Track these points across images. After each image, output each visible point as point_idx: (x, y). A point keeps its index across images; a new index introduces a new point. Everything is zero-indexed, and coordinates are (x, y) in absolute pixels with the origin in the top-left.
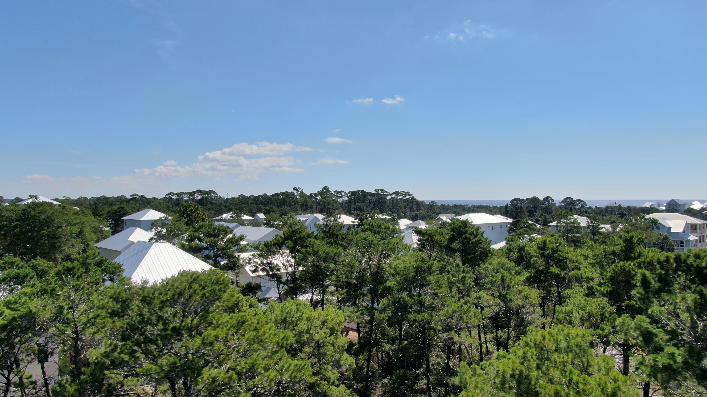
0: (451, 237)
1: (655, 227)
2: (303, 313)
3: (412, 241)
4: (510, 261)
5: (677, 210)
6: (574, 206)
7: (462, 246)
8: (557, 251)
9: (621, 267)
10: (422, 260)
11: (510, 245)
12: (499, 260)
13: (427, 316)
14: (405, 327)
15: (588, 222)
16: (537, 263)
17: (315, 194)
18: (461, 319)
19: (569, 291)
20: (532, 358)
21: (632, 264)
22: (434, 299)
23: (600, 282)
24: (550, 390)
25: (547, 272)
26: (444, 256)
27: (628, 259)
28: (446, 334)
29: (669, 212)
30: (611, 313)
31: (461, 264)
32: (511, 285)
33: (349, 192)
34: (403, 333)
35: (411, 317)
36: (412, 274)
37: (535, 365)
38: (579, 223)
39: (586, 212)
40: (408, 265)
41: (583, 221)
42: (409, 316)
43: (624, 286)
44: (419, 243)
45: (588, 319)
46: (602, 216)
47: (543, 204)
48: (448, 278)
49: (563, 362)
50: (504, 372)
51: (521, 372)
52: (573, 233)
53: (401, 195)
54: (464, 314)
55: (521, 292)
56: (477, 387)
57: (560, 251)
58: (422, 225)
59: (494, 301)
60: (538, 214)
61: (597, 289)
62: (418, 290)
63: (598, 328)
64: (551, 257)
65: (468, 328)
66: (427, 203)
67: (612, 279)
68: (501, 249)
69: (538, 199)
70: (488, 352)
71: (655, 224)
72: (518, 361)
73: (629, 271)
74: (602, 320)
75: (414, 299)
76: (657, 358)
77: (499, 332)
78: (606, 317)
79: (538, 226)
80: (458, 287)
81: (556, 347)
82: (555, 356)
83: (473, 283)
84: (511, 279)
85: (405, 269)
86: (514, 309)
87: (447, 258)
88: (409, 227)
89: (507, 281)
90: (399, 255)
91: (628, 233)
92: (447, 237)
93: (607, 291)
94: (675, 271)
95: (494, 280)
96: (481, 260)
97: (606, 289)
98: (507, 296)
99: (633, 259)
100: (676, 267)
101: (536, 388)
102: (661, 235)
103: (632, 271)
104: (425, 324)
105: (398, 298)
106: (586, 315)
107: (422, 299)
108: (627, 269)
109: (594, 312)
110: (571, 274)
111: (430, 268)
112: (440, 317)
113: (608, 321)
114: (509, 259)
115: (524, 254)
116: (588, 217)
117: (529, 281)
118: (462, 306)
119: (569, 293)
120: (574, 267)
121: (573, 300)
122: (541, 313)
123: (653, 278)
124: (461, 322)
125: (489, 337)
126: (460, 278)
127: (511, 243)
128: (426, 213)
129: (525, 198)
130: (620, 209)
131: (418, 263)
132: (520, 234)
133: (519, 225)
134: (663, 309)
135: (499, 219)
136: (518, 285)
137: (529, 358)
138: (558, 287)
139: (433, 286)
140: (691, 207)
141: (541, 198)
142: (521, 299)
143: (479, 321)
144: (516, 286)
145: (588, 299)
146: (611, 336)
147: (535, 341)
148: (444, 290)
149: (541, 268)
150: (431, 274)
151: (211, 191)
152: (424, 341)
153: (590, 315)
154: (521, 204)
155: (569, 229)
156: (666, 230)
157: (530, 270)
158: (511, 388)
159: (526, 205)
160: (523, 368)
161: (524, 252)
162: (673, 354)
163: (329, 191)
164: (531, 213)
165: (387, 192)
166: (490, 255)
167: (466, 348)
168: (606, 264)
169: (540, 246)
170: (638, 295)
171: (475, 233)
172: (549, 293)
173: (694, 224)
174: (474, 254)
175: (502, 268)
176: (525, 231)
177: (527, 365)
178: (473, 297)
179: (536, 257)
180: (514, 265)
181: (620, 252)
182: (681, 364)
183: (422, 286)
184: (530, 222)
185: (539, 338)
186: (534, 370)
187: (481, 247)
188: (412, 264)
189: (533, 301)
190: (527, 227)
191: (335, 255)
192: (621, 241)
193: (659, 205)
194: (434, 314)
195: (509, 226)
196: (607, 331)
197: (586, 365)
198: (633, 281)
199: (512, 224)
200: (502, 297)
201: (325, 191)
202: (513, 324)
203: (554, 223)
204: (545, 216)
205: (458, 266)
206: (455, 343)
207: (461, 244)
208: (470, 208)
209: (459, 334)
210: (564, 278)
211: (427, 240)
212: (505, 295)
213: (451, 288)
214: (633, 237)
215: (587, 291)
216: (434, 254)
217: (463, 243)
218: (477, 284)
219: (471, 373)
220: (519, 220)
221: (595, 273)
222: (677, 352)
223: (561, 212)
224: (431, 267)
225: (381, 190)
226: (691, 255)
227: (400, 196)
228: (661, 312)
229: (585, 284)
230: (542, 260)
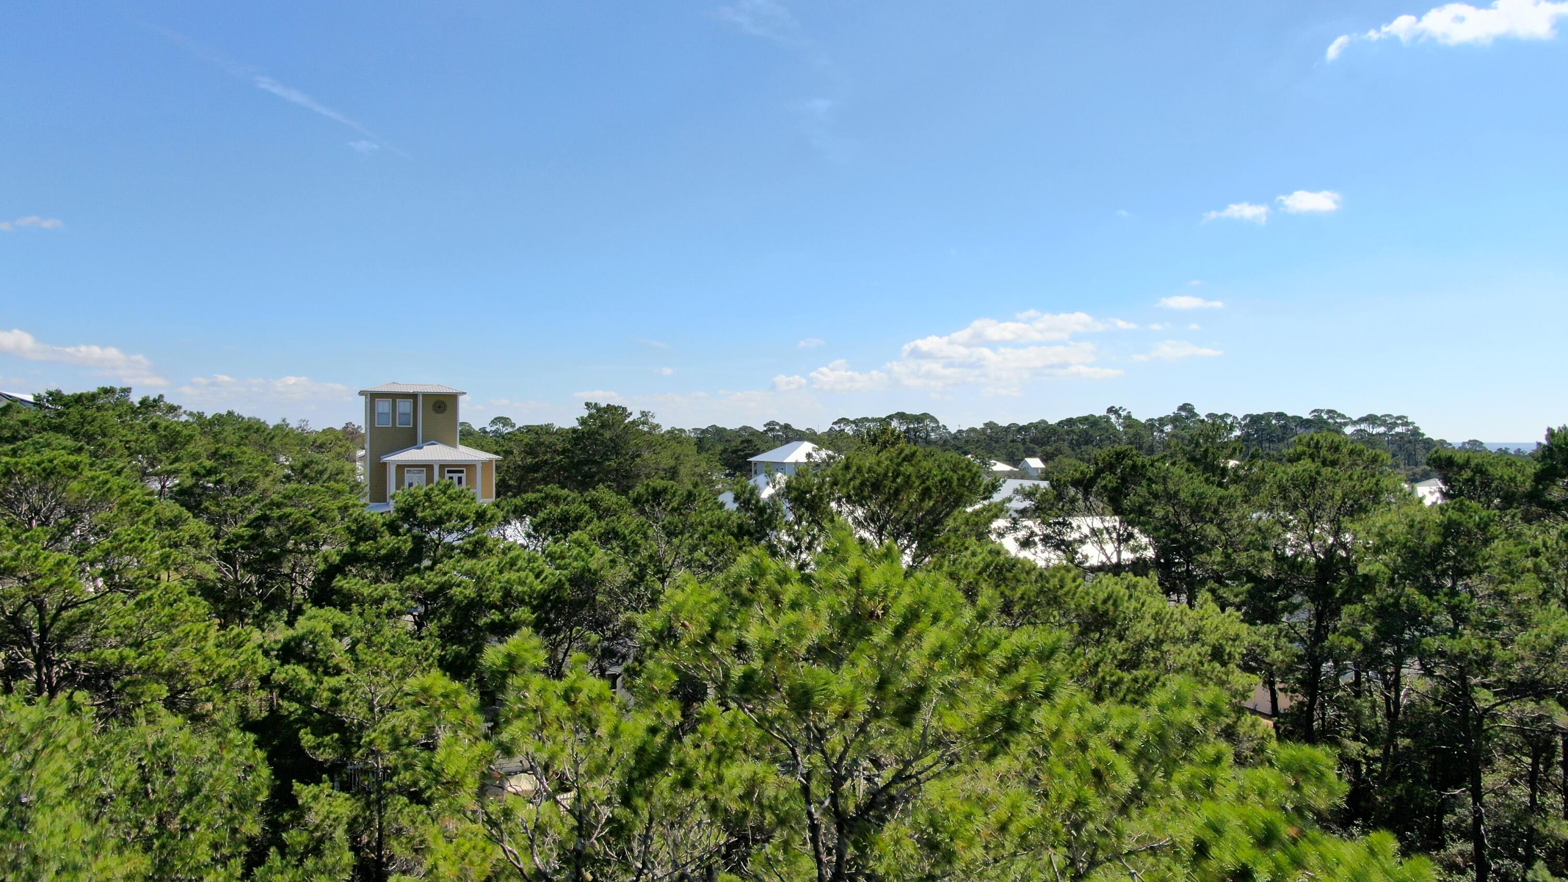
0: (1540, 473)
2: (1143, 604)
17: (1161, 419)
33: (1245, 417)
53: (1384, 423)
85: (1411, 530)
92: (1530, 471)
107: (1461, 603)
139: (1494, 572)
150: (1486, 542)
151: (926, 416)
163: (1195, 415)
165: (1343, 417)
191: (1219, 503)
201: (1183, 414)
225: (1329, 412)
227: (1380, 426)
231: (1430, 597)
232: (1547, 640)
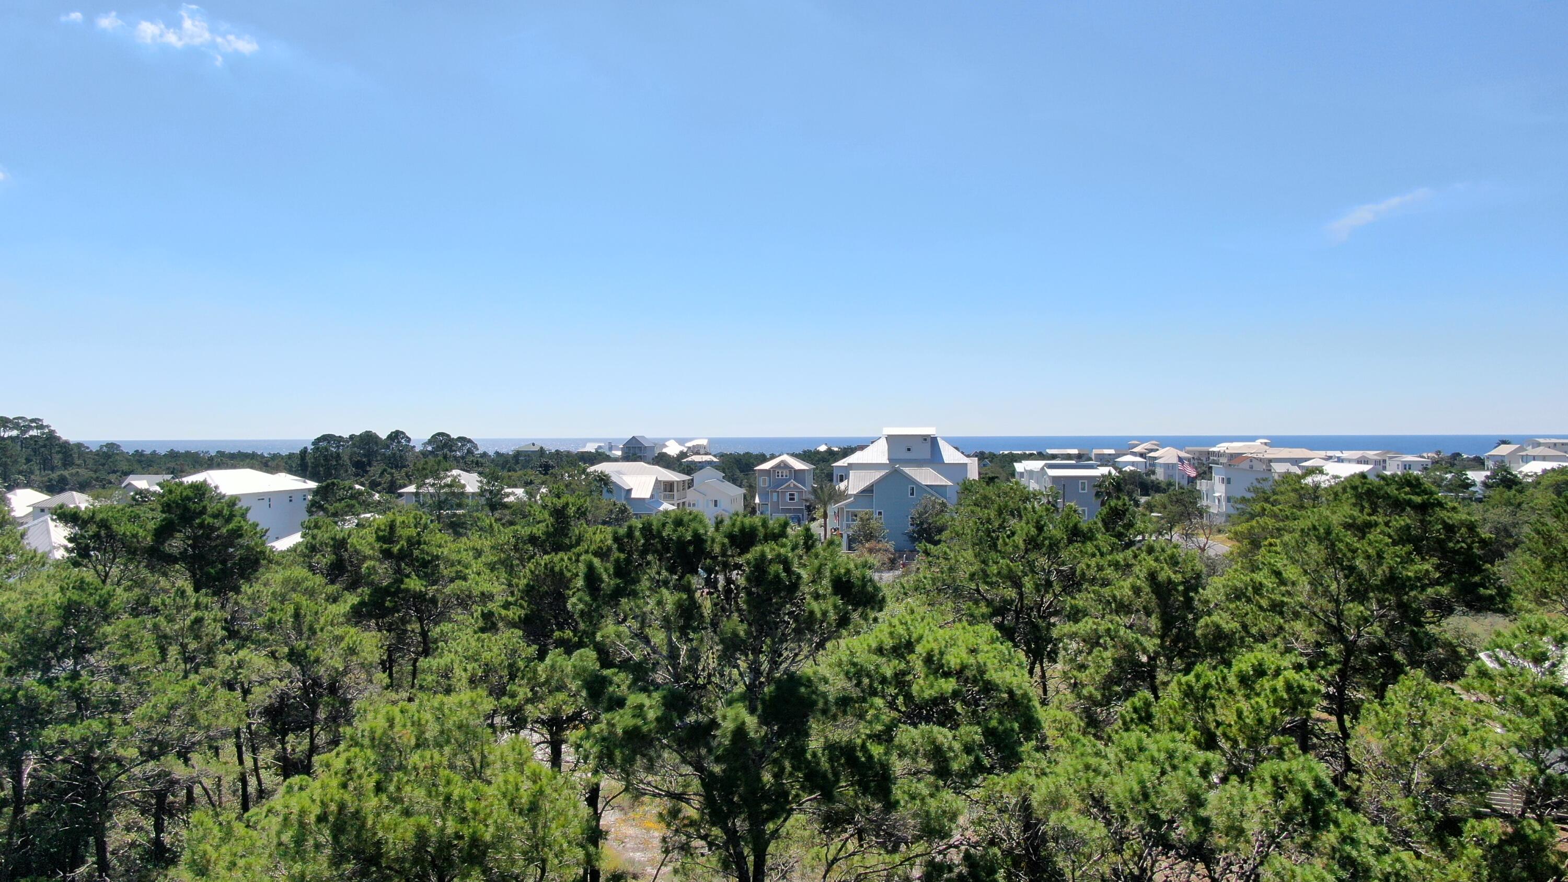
0: (161, 526)
1: (604, 491)
3: (51, 542)
4: (314, 574)
5: (640, 457)
6: (451, 451)
7: (193, 547)
8: (419, 543)
9: (546, 564)
10: (81, 586)
11: (314, 537)
12: (288, 573)
13: (97, 726)
14: (30, 765)
15: (481, 482)
16: (376, 572)
18: (193, 719)
19: (446, 627)
20: (366, 769)
21: (566, 558)
22: (115, 681)
23: (506, 601)
24: (406, 831)
25: (399, 590)
26: (145, 573)
27: (557, 548)
28: (151, 764)
29: (628, 461)
30: (529, 660)
31: (189, 590)
32: (317, 627)
34: (26, 782)
35: (51, 734)
36: (52, 623)
37: (371, 785)
38: (464, 486)
39: (477, 463)
40: (41, 601)
41: (471, 482)
42: (45, 733)
43: (551, 603)
44: (70, 545)
45: (485, 677)
46: (509, 471)
47: (388, 447)
48: (156, 627)
49: (432, 767)
50: (303, 813)
51: (342, 807)
52: (451, 508)
53: (16, 426)
54: (201, 708)
55: (339, 639)
56: (233, 864)
57: (425, 543)
58: (80, 501)
59: (277, 667)
60: (375, 470)
61: (500, 614)
62: (69, 663)
63: (504, 694)
64: (406, 556)
65: (210, 738)
66: (94, 449)
67: (529, 591)
68: (294, 550)
69: (377, 437)
70: (262, 793)
71: (606, 484)
72: (335, 783)
73: (561, 572)
74: (512, 677)
75: (58, 688)
76: (613, 719)
77: (290, 738)
78: (518, 669)
79: (377, 497)
80: (184, 646)
81: (418, 739)
82: (415, 758)
83: (221, 633)
84: (316, 613)
85: (30, 612)
86: (325, 682)
87: (151, 578)
88: (40, 510)
89: (308, 618)
90: (12, 580)
91: (559, 498)
92: (151, 525)
93: (520, 617)
94: (643, 553)
95: (277, 618)
96: (242, 576)
97: (518, 614)
98: (309, 652)
99: (567, 548)
100: (643, 545)
101: (375, 834)
102: (615, 505)
103: (565, 571)
104: (91, 749)
105: (9, 690)
106: (481, 670)
107: (82, 685)
108: (557, 569)
109: (496, 662)
110: (447, 590)
111: (104, 603)
112: (135, 724)
113: (522, 678)
114: (311, 568)
115: (346, 556)
116: (480, 474)
117: (358, 615)
118: (193, 689)
119: (445, 629)
120: (453, 575)
121: (452, 644)
122: (387, 681)
123: (606, 570)
124: (191, 729)
125: (267, 755)
126: (188, 622)
127: (316, 531)
128: (92, 474)
129: (346, 435)
130: (541, 456)
131: (68, 594)
132: (335, 514)
133: (334, 494)
134: (622, 628)
135: (287, 482)
136: (332, 625)
137: (360, 770)
138: (420, 620)
139: (115, 647)
140: (664, 450)
141: (383, 435)
142: (340, 656)
143: (240, 720)
144: (329, 628)
145: (485, 636)
146: (529, 707)
147: (372, 732)
148: (146, 655)
149: (385, 584)
150: (106, 618)
152: (89, 792)
153: (488, 669)
154: (338, 447)
155: (442, 498)
156: (623, 494)
157: (359, 590)
158: (318, 847)
159: (348, 451)
160: (347, 797)
161: (346, 550)
162: (641, 707)
164: (361, 468)
166: (264, 562)
167: (207, 793)
168: (518, 562)
169: (381, 534)
170: (581, 606)
171: (226, 512)
172: (401, 636)
173: (668, 482)
174: (224, 562)
175: (293, 589)
176: (348, 506)
177: (355, 789)
178: (222, 667)
179: (371, 558)
180: (324, 581)
181: (544, 537)
182: (655, 724)
183: (80, 652)
184: (357, 487)
185: (381, 723)
186: (372, 795)
187: (242, 546)
188: (50, 598)
189: (368, 656)
190: (352, 497)
192: (546, 515)
193: (611, 449)
194: (117, 718)
195: (310, 497)
196: (521, 697)
197: (478, 765)
198: (567, 592)
199: (316, 492)
200: (295, 657)
202: (322, 715)
203: (412, 489)
204: (392, 474)
205: (182, 593)
206: (177, 782)
207: (190, 542)
208: (211, 459)
209: (186, 761)
210: (434, 601)
211: (96, 536)
212: (303, 650)
213: (163, 651)
214: (567, 504)
215: (481, 623)
216: (115, 571)
217: (195, 538)
218: (232, 634)
219: (219, 835)
220: (333, 484)
221: (496, 584)
222: (647, 702)
223: (426, 463)
224: (106, 602)
226: (668, 520)
227: (12, 429)
228: (619, 635)
229: (478, 610)
230: (386, 564)
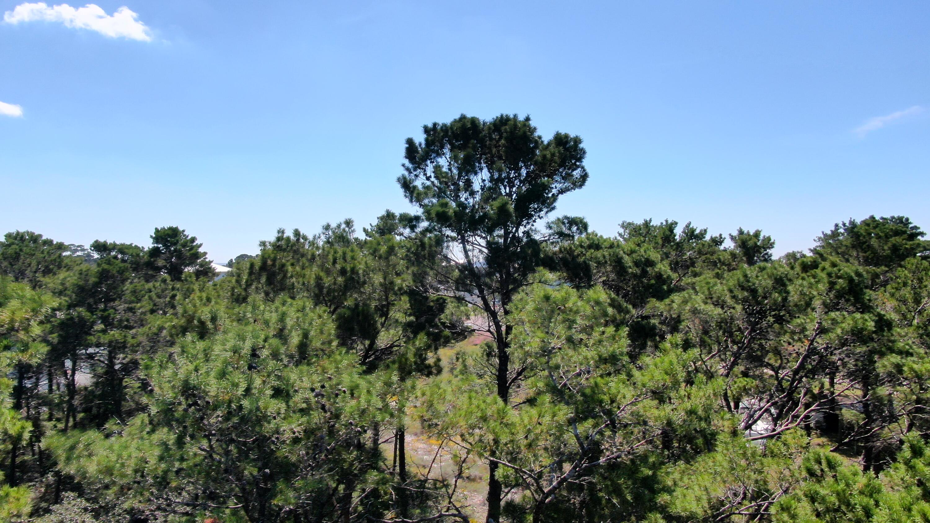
231: (92, 313)
232: (154, 330)
